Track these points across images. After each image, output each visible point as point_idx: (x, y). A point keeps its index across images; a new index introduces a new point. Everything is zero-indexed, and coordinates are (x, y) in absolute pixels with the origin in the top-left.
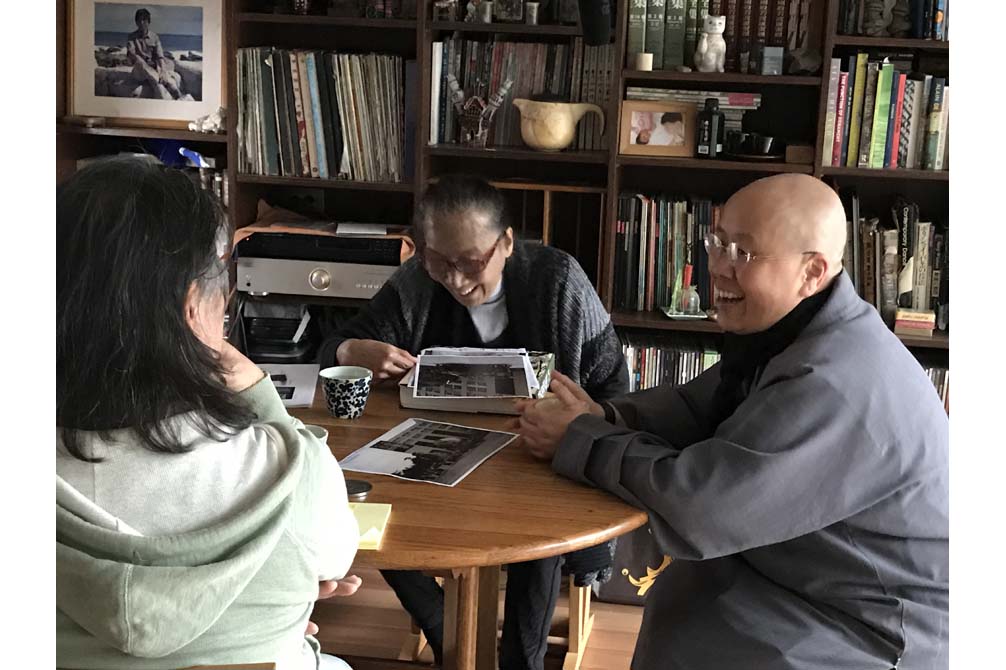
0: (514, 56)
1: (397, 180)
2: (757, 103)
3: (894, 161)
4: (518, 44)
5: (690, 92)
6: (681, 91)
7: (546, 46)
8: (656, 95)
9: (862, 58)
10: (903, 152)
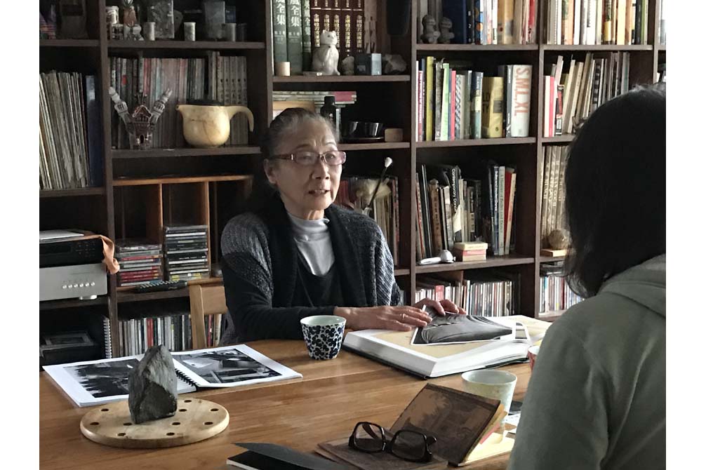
0: (161, 70)
1: (83, 186)
2: (354, 98)
3: (453, 135)
4: (163, 60)
5: (307, 93)
6: (301, 93)
7: (187, 60)
8: (283, 96)
9: (430, 60)
10: (458, 128)
